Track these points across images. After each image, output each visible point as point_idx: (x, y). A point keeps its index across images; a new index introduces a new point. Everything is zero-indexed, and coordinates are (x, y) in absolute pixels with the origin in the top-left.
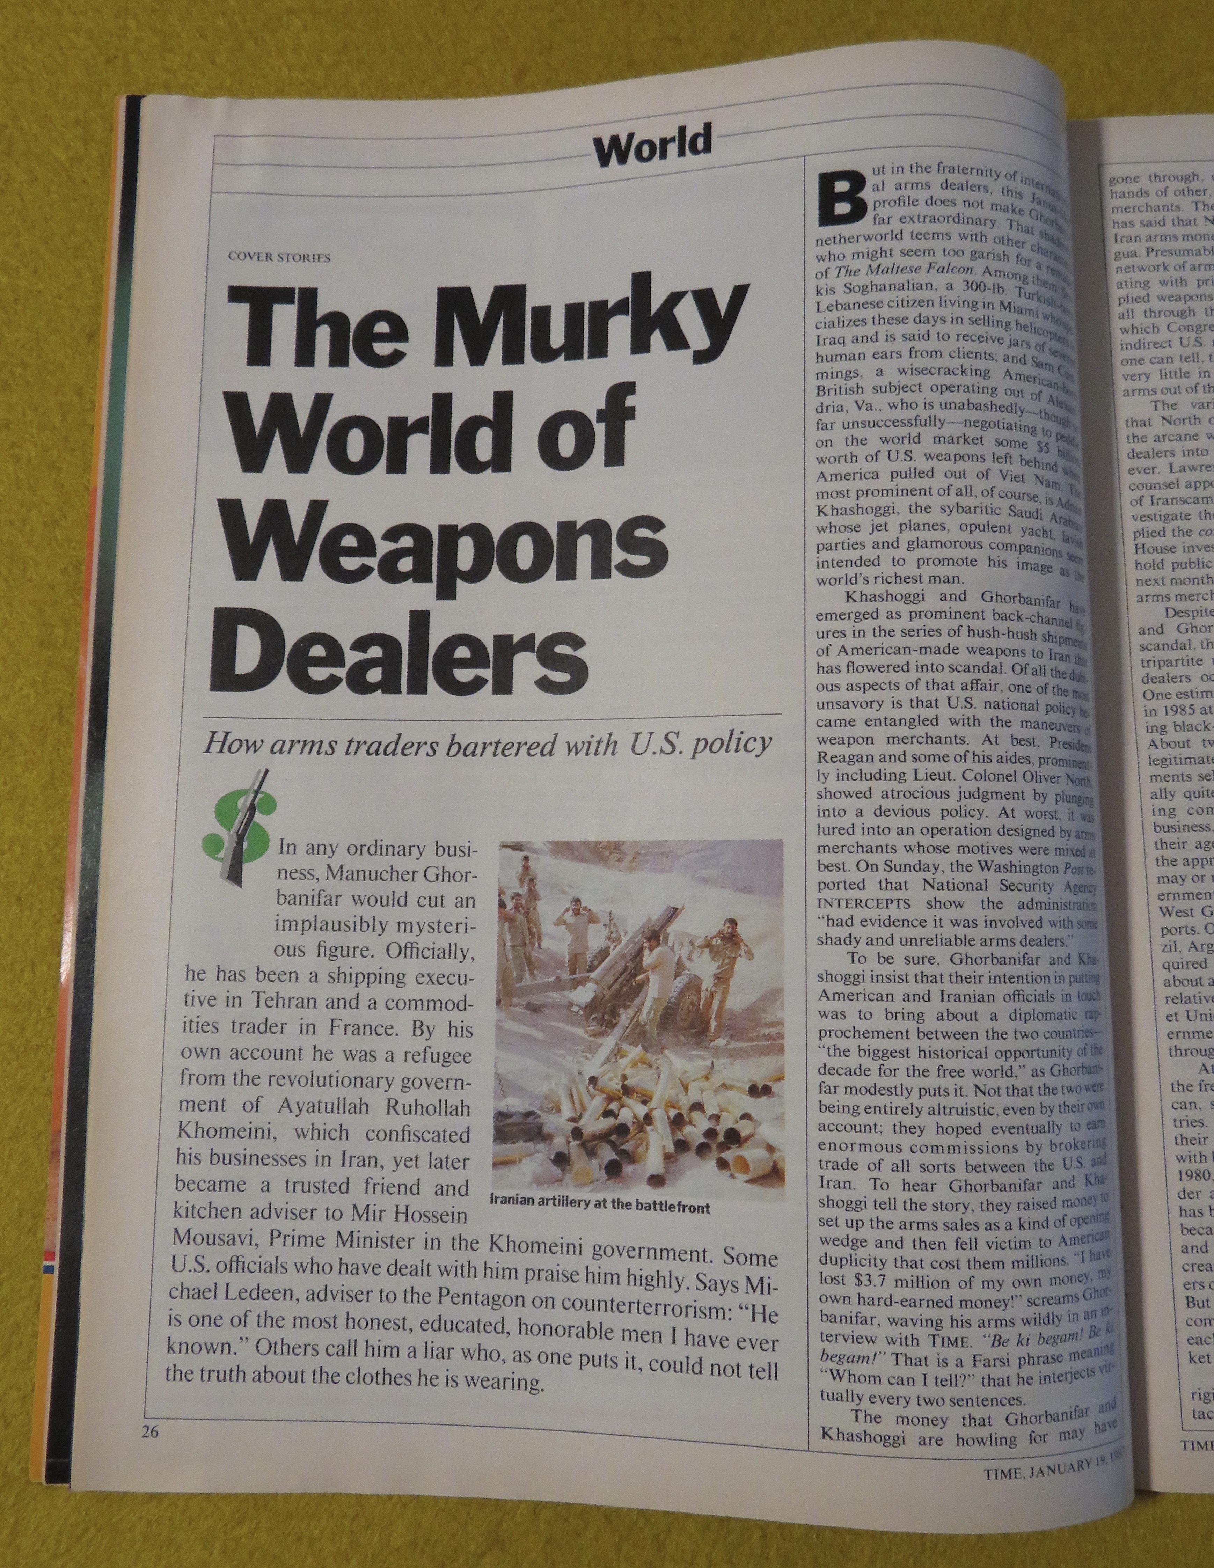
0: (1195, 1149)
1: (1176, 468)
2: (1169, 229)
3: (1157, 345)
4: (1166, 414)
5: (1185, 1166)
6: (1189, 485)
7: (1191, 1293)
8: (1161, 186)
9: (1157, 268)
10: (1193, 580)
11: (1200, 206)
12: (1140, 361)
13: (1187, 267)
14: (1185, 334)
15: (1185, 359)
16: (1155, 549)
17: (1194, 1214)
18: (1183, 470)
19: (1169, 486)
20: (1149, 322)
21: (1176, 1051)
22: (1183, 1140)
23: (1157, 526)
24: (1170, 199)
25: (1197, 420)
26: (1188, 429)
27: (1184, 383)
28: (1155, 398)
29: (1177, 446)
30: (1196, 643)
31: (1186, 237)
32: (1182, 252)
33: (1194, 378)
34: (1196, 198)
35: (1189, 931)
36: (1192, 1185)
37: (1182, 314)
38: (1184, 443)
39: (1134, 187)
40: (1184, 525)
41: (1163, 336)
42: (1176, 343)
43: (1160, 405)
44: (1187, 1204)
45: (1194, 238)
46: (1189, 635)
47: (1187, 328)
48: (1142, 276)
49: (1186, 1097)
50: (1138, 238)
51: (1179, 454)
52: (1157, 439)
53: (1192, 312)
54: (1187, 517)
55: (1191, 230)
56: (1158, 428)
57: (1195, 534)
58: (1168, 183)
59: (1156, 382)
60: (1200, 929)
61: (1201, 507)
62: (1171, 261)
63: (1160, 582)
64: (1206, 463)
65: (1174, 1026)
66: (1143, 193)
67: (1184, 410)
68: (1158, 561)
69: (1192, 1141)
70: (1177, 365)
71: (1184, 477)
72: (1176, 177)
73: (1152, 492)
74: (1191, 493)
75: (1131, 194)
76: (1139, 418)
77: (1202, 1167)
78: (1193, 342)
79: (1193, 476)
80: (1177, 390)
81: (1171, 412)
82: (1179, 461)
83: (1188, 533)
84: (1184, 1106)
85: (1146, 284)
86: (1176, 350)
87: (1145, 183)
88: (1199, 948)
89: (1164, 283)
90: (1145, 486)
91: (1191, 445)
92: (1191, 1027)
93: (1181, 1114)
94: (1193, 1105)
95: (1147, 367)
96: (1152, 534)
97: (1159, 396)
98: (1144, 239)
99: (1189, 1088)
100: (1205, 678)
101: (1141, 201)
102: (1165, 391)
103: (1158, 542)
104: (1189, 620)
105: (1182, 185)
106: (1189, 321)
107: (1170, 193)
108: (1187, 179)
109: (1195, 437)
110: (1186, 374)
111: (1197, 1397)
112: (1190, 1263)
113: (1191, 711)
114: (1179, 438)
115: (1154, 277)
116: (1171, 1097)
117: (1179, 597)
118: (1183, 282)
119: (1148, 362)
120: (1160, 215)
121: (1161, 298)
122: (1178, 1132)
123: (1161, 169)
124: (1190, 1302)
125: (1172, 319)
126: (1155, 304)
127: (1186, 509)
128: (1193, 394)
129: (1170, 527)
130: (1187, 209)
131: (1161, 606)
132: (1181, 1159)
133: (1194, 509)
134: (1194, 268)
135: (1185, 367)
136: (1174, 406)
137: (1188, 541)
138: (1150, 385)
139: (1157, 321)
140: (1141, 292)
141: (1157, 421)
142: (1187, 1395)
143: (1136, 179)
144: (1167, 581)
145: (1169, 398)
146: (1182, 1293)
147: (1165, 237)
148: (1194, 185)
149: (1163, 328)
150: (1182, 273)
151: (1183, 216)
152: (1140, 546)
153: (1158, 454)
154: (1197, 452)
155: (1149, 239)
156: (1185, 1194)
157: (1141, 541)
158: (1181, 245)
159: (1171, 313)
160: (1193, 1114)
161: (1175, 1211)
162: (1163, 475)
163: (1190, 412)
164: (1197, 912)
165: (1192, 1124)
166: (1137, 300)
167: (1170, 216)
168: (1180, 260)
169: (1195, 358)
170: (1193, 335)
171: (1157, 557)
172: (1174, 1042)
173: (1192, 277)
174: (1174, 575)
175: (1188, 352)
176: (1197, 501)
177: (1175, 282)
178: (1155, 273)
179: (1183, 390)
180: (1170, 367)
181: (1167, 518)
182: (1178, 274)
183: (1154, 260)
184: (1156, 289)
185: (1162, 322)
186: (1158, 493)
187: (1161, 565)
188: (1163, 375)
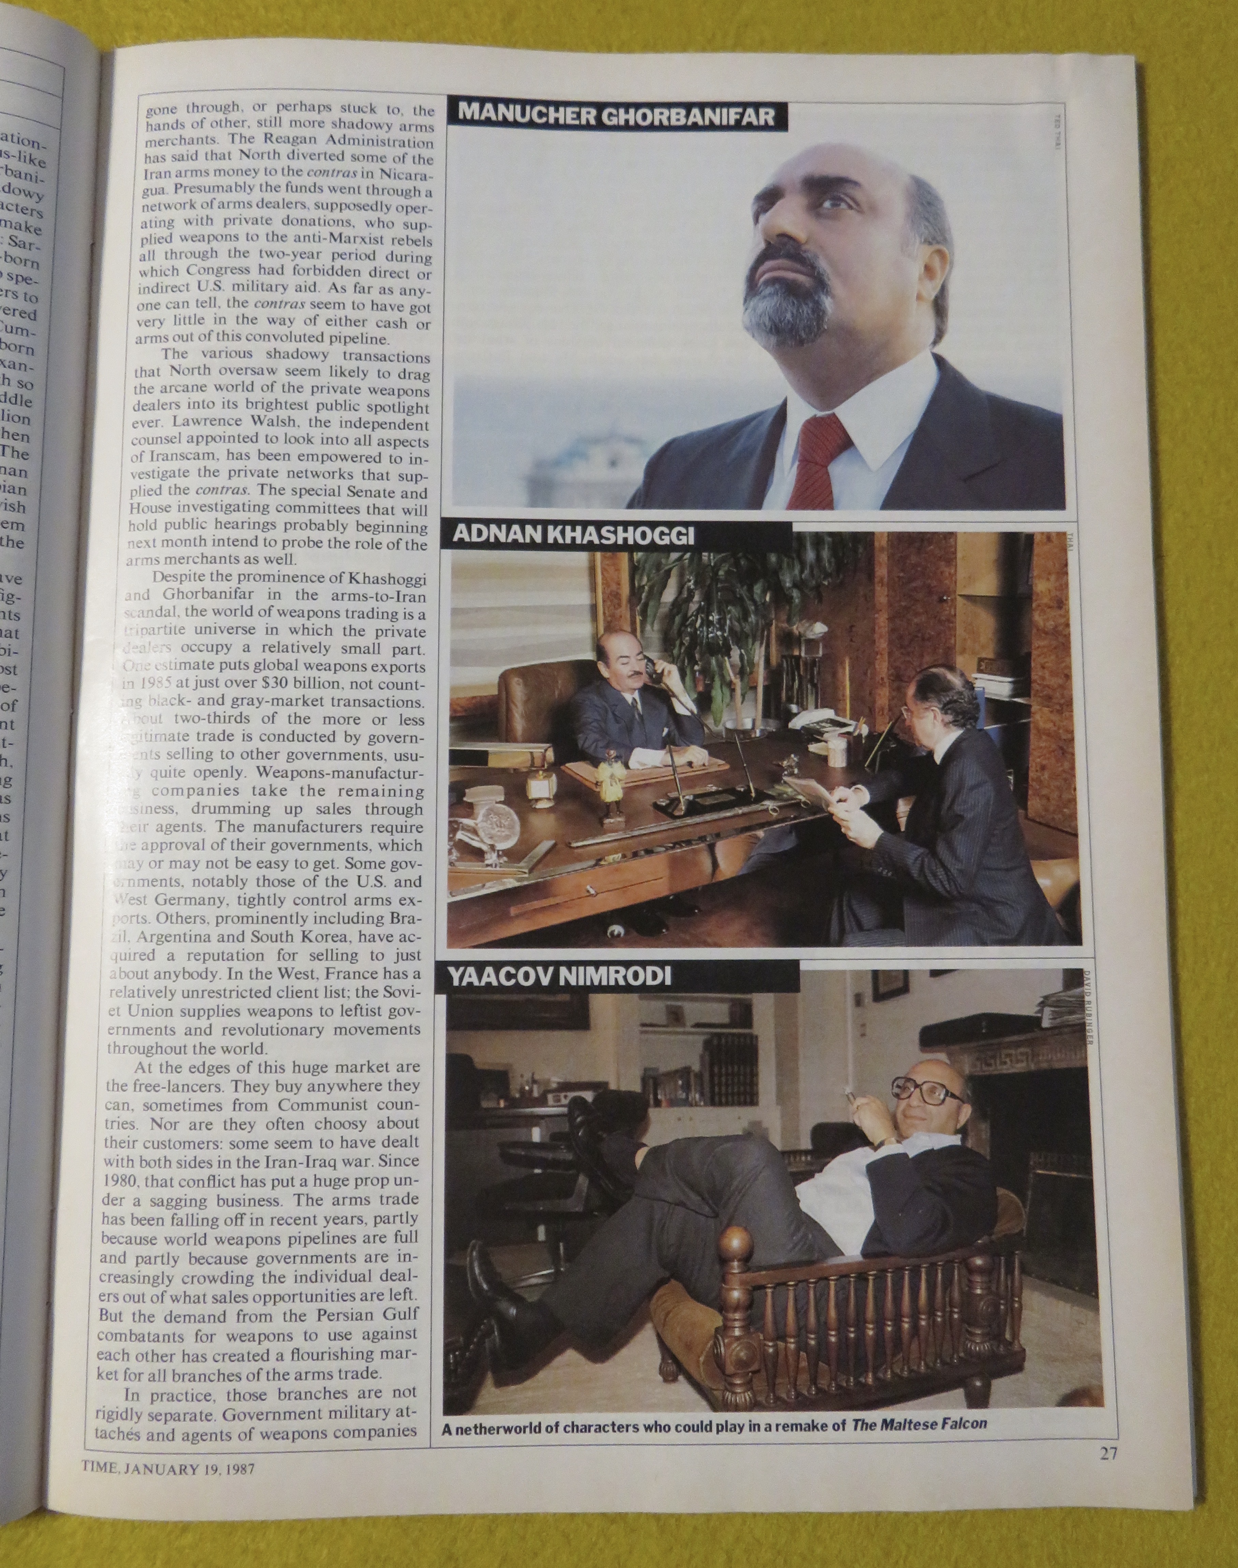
0: (124, 1153)
1: (179, 421)
2: (201, 164)
3: (174, 289)
4: (176, 363)
5: (112, 1170)
6: (190, 440)
7: (104, 1305)
8: (198, 117)
9: (183, 205)
10: (185, 542)
11: (237, 138)
12: (156, 306)
13: (216, 204)
14: (204, 277)
15: (200, 304)
16: (150, 508)
17: (115, 1221)
18: (186, 423)
19: (170, 440)
20: (169, 264)
21: (115, 1048)
22: (112, 1143)
23: (154, 483)
24: (207, 131)
25: (207, 370)
26: (197, 379)
27: (197, 330)
28: (165, 345)
29: (183, 398)
30: (180, 611)
31: (219, 172)
32: (210, 189)
33: (209, 324)
34: (233, 130)
35: (140, 920)
36: (117, 1191)
37: (203, 256)
38: (190, 394)
39: (170, 119)
40: (181, 482)
41: (182, 279)
42: (194, 286)
43: (170, 353)
44: (111, 1211)
45: (226, 173)
46: (175, 601)
47: (207, 270)
48: (166, 215)
49: (120, 1096)
50: (168, 174)
51: (184, 406)
52: (164, 390)
53: (215, 253)
54: (185, 474)
55: (225, 165)
56: (167, 378)
57: (192, 492)
58: (205, 114)
59: (170, 329)
60: (152, 918)
61: (201, 464)
62: (199, 198)
63: (151, 544)
64: (211, 417)
65: (115, 1021)
66: (178, 125)
67: (195, 359)
68: (151, 521)
69: (120, 1144)
70: (192, 310)
71: (187, 431)
72: (215, 107)
73: (152, 447)
74: (192, 448)
75: (167, 126)
76: (147, 368)
77: (128, 1171)
78: (211, 285)
79: (194, 430)
80: (190, 338)
81: (181, 360)
82: (184, 413)
83: (185, 491)
84: (117, 1107)
85: (170, 223)
86: (193, 294)
87: (182, 115)
88: (149, 939)
89: (188, 222)
90: (147, 440)
91: (198, 396)
92: (131, 1023)
93: (112, 1115)
94: (126, 1106)
95: (162, 313)
96: (149, 493)
97: (171, 344)
98: (173, 174)
99: (123, 1087)
100: (185, 648)
101: (174, 134)
102: (177, 338)
103: (154, 501)
104: (176, 585)
105: (220, 116)
106: (208, 264)
107: (206, 124)
108: (225, 109)
109: (202, 388)
110: (200, 321)
111: (101, 1414)
112: (107, 1273)
113: (167, 684)
114: (186, 389)
115: (178, 216)
116: (107, 1097)
117: (170, 559)
118: (210, 220)
119: (163, 307)
120: (192, 149)
121: (184, 239)
122: (108, 1134)
123: (200, 99)
124: (104, 1314)
125: (193, 261)
126: (177, 245)
127: (184, 465)
128: (206, 342)
129: (166, 485)
130: (223, 144)
131: (149, 569)
132: (109, 1163)
133: (193, 466)
134: (222, 205)
135: (200, 312)
136: (184, 355)
137: (184, 499)
138: (162, 332)
139: (178, 263)
140: (164, 232)
141: (166, 370)
142: (92, 1413)
143: (173, 110)
144: (159, 543)
145: (180, 346)
146: (97, 1305)
147: (195, 172)
148: (233, 116)
149: (182, 271)
150: (208, 211)
151: (218, 149)
152: (135, 506)
153: (163, 406)
154: (202, 405)
155: (179, 174)
156: (109, 1200)
157: (137, 499)
158: (211, 180)
159: (193, 254)
160: (125, 1116)
161: (98, 1218)
162: (167, 429)
163: (200, 361)
164: (151, 900)
165: (123, 1125)
166: (159, 241)
167: (203, 149)
168: (208, 197)
169: (212, 302)
170: (212, 278)
171: (151, 517)
172: (114, 1038)
173: (219, 215)
174: (166, 536)
175: (204, 296)
176: (197, 457)
177: (201, 222)
178: (181, 211)
179: (195, 338)
180: (182, 312)
181: (164, 476)
182: (203, 213)
183: (183, 197)
184: (181, 229)
185: (182, 264)
186: (159, 448)
187: (154, 526)
188: (177, 321)
